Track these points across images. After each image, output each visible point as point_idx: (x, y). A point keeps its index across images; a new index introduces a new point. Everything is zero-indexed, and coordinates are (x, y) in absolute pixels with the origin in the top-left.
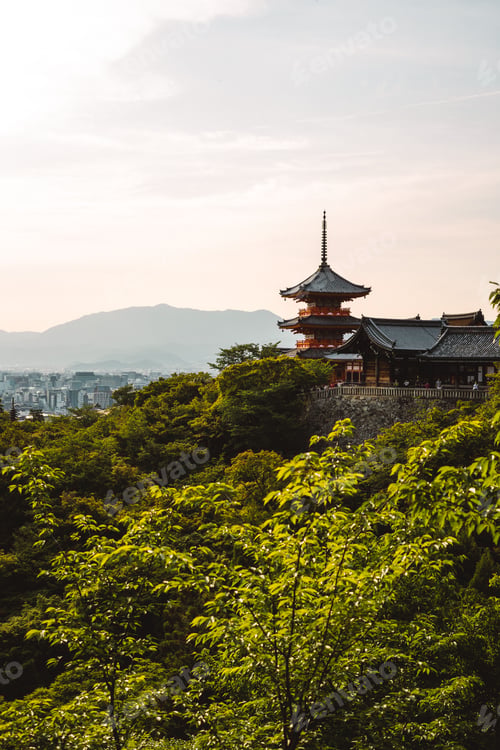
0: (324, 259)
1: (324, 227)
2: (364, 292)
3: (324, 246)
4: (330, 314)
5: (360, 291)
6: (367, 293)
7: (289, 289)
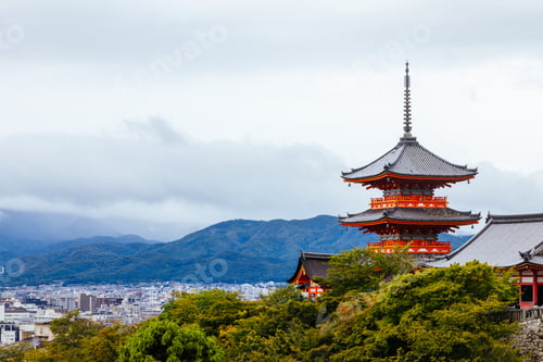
0: (408, 129)
1: (407, 85)
2: (468, 175)
3: (407, 111)
4: (421, 205)
5: (464, 173)
6: (472, 176)
7: (354, 171)
